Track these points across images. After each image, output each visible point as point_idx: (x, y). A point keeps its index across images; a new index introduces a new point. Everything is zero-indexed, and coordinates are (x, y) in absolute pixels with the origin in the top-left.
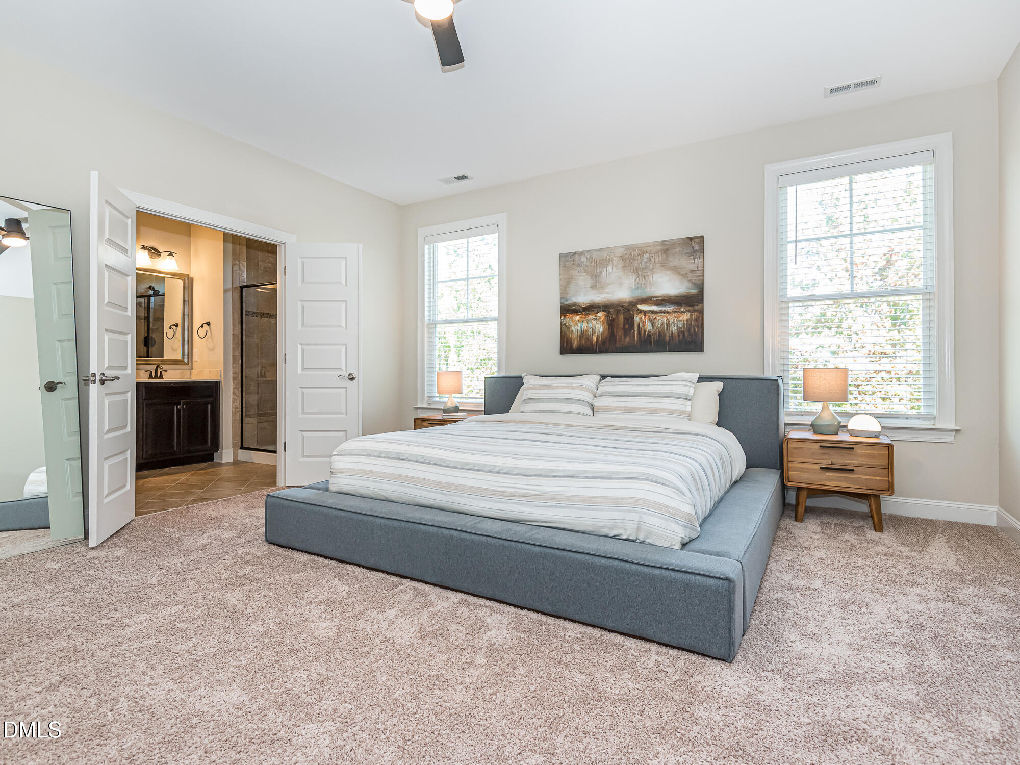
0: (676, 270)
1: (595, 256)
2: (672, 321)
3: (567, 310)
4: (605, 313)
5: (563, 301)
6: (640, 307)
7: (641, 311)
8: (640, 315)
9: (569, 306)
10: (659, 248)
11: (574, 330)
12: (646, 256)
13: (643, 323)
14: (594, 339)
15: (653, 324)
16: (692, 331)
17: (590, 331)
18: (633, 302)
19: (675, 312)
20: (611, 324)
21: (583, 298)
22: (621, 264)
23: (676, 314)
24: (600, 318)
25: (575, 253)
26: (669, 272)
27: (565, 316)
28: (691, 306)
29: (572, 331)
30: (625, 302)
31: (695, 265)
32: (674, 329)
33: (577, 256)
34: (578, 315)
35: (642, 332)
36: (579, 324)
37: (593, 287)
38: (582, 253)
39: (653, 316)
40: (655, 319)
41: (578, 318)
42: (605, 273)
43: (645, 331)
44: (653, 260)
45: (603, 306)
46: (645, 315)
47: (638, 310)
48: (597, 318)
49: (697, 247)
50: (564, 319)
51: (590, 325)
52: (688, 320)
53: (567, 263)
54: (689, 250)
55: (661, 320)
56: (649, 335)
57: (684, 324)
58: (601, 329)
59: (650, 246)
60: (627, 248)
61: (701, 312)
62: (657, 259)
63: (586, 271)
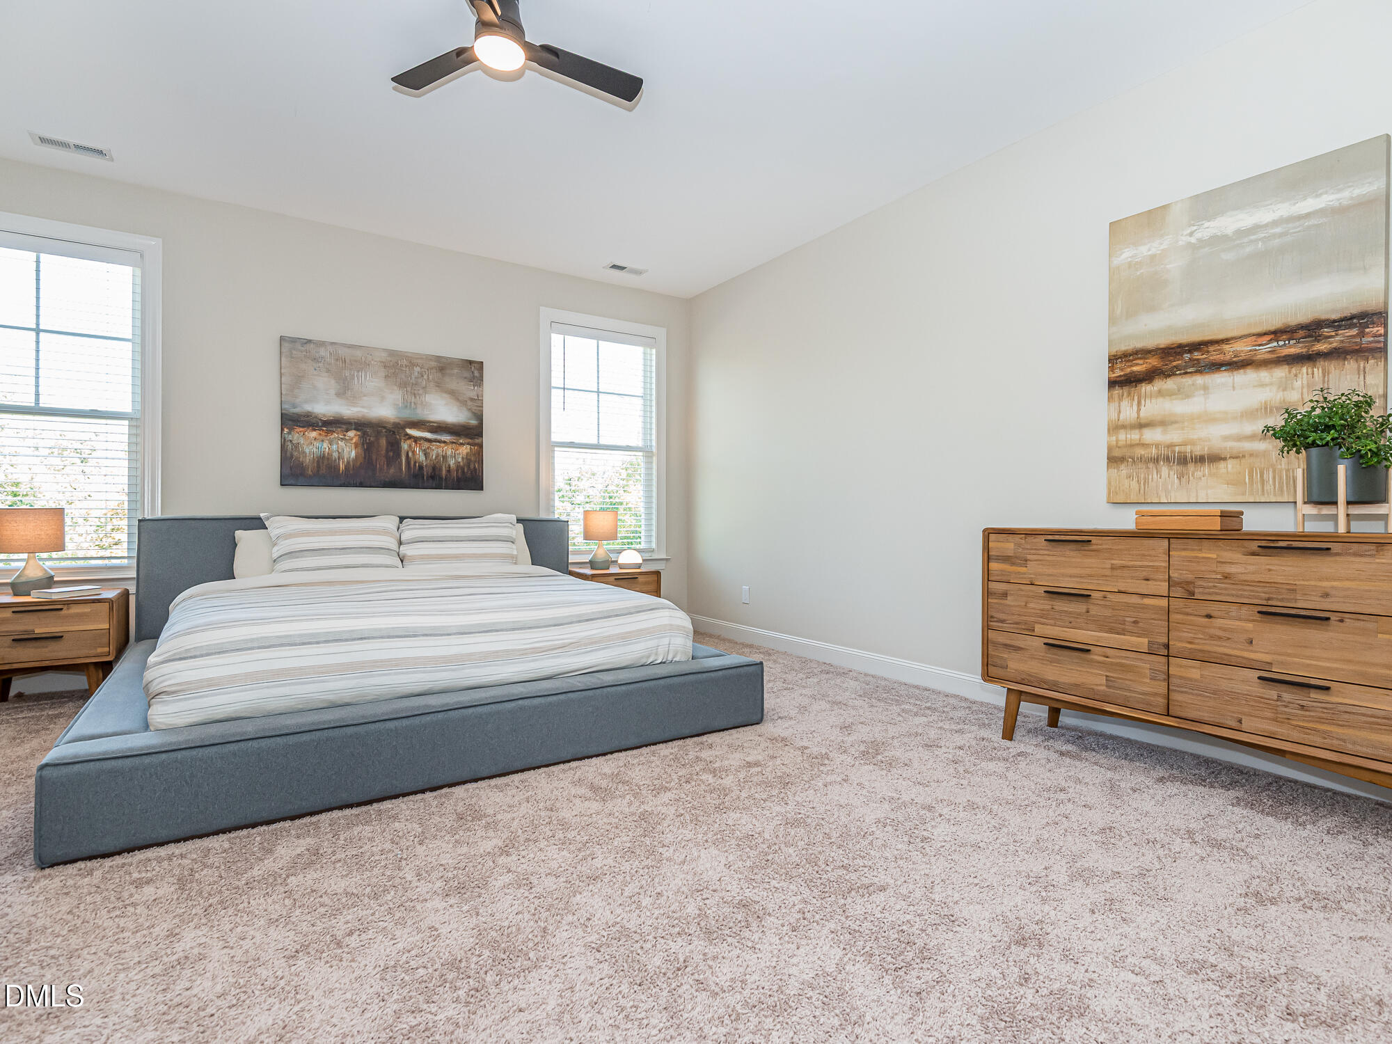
0: (453, 394)
1: (342, 352)
2: (449, 453)
3: (291, 421)
4: (359, 433)
5: (285, 406)
6: (409, 431)
7: (410, 437)
8: (408, 442)
9: (299, 415)
10: (433, 364)
11: (307, 451)
12: (417, 369)
13: (414, 452)
14: (342, 467)
15: (426, 455)
16: (472, 467)
17: (335, 455)
18: (399, 424)
19: (453, 443)
20: (367, 447)
21: (325, 407)
22: (382, 373)
23: (454, 446)
24: (352, 439)
25: (309, 341)
26: (445, 395)
27: (291, 429)
28: (471, 439)
29: (304, 452)
30: (388, 423)
31: (475, 393)
32: (452, 462)
33: (312, 345)
34: (315, 430)
35: (412, 463)
36: (317, 444)
37: (341, 394)
38: (322, 344)
39: (426, 445)
40: (428, 448)
41: (314, 434)
42: (358, 379)
43: (415, 463)
44: (425, 377)
45: (355, 423)
46: (416, 442)
47: (407, 434)
48: (347, 438)
49: (476, 374)
50: (289, 433)
51: (335, 447)
52: (467, 454)
53: (294, 352)
54: (467, 374)
55: (436, 450)
56: (421, 467)
57: (462, 458)
58: (353, 454)
59: (422, 358)
60: (392, 353)
61: (481, 446)
62: (431, 377)
63: (328, 371)
